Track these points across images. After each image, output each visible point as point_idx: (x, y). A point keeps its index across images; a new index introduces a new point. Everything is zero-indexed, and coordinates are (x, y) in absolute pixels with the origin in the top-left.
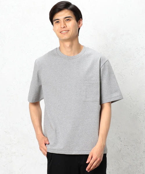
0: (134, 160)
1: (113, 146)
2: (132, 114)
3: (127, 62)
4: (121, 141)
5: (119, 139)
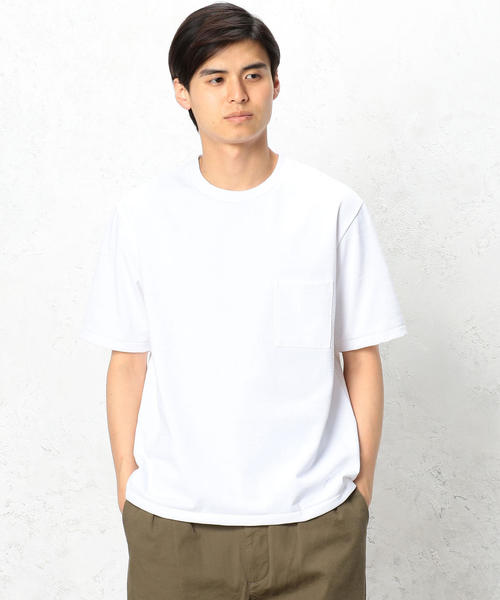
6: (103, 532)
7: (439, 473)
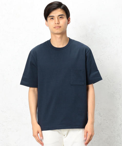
0: (112, 132)
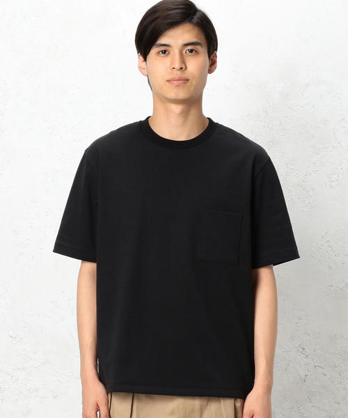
1: (286, 370)
2: (332, 286)
3: (318, 154)
4: (307, 356)
5: (301, 350)
6: (56, 397)
7: (304, 349)
